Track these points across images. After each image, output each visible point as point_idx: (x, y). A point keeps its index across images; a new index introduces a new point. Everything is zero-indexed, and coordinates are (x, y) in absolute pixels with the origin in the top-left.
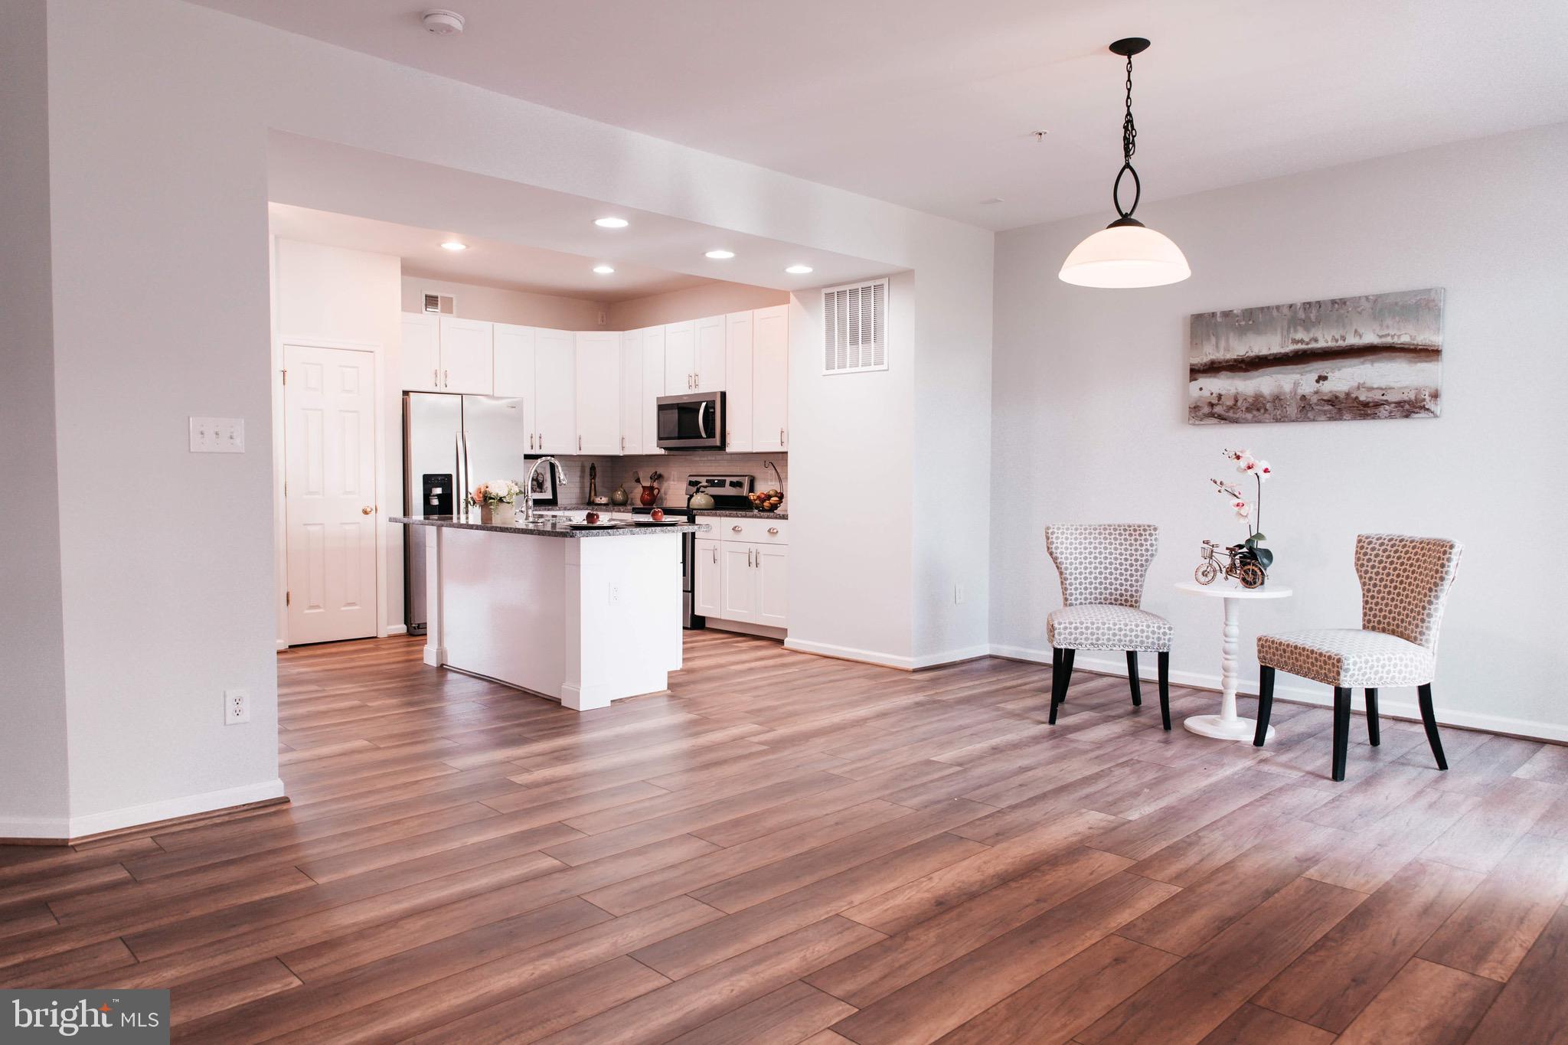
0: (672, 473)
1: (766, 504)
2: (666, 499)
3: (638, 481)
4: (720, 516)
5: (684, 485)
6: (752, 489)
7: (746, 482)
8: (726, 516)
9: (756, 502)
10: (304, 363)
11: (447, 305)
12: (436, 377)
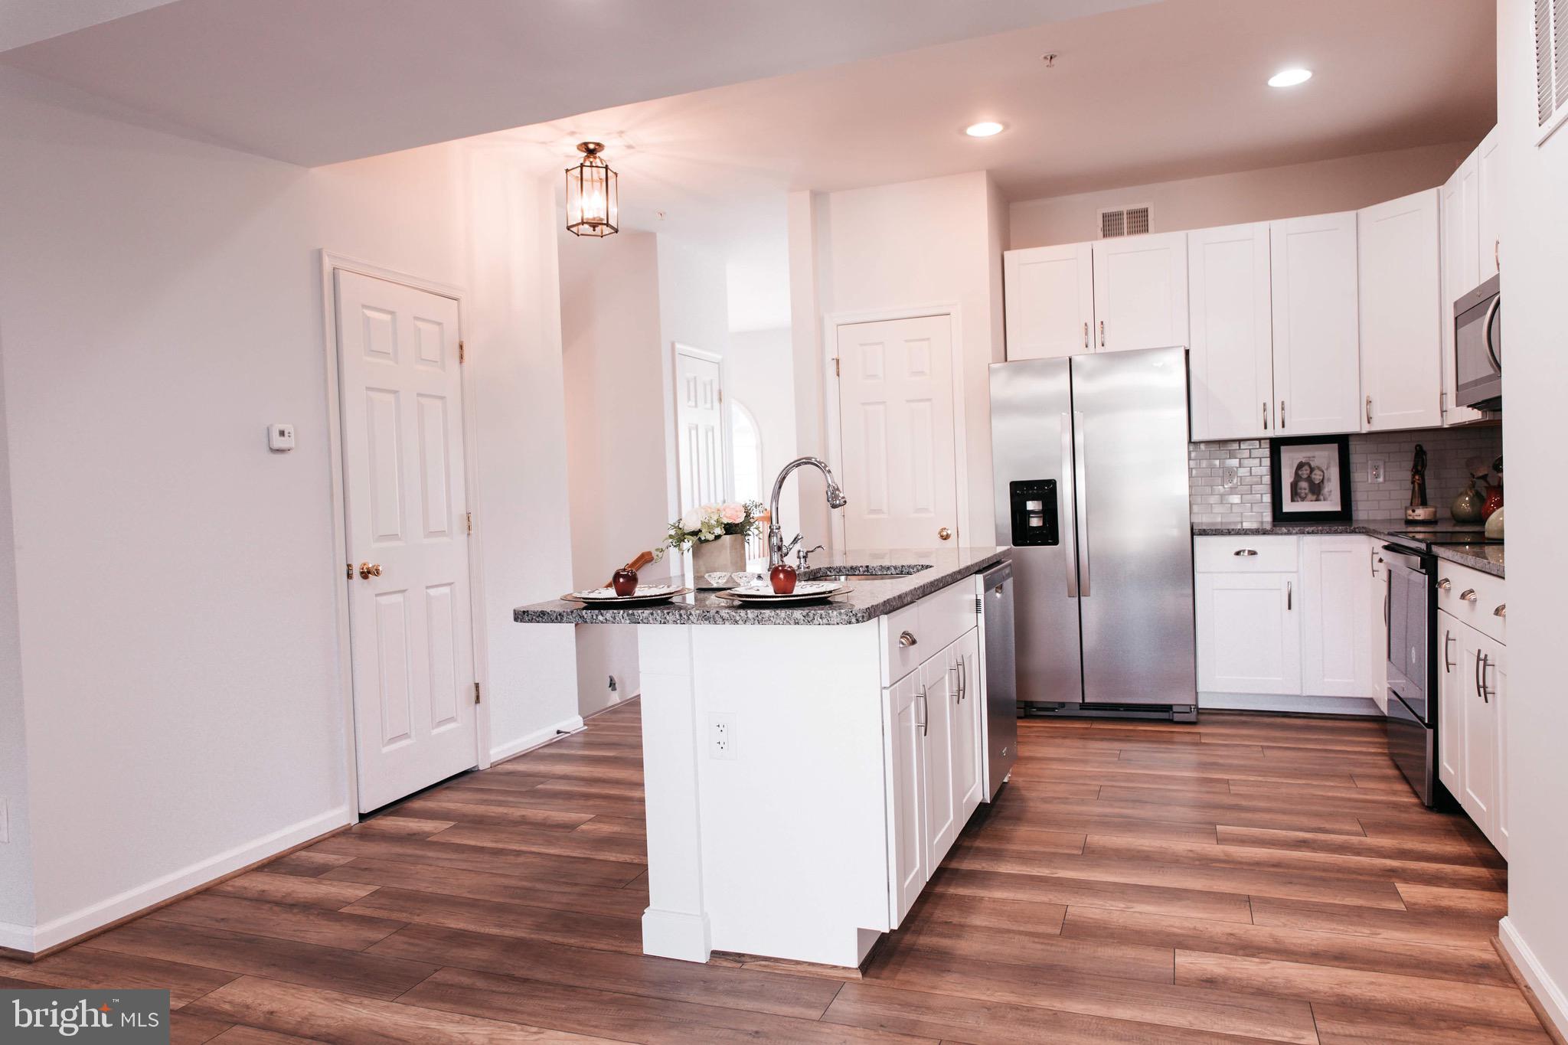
10: (861, 345)
11: (1139, 222)
12: (1086, 334)
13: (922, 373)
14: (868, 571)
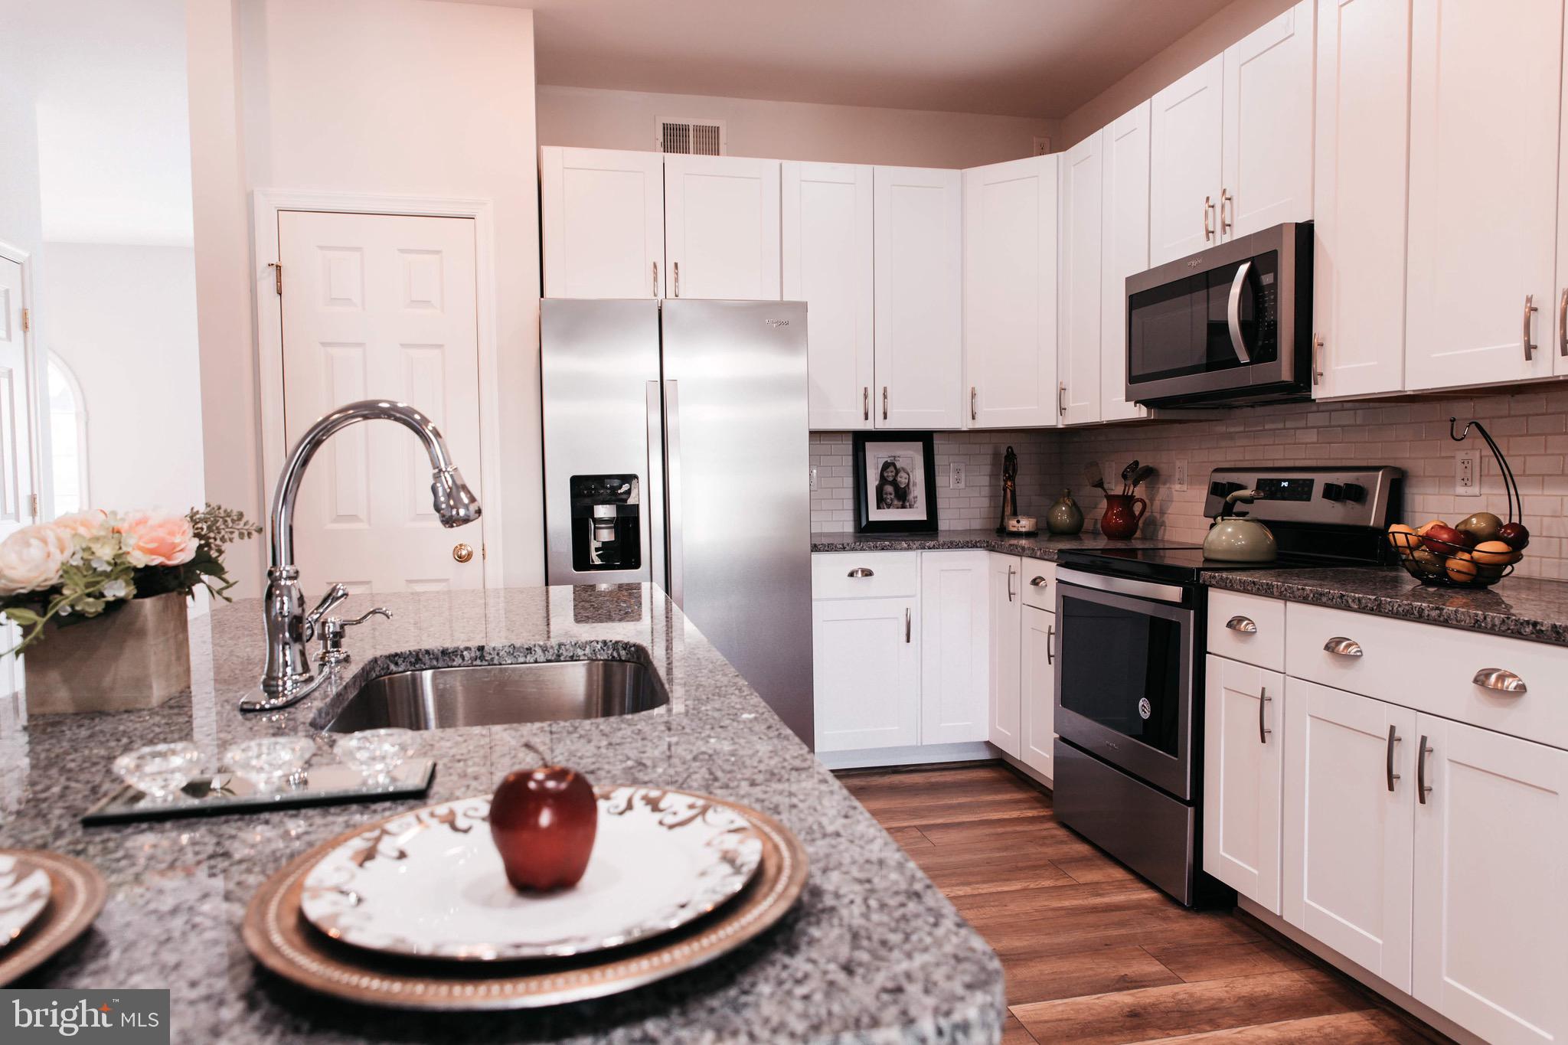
0: (1178, 464)
1: (1458, 563)
2: (1163, 524)
3: (1100, 484)
4: (1284, 596)
5: (1202, 493)
6: (1396, 511)
7: (1378, 485)
8: (1305, 600)
9: (1417, 554)
10: (321, 248)
11: (709, 142)
12: (655, 279)
13: (427, 303)
14: (482, 658)
